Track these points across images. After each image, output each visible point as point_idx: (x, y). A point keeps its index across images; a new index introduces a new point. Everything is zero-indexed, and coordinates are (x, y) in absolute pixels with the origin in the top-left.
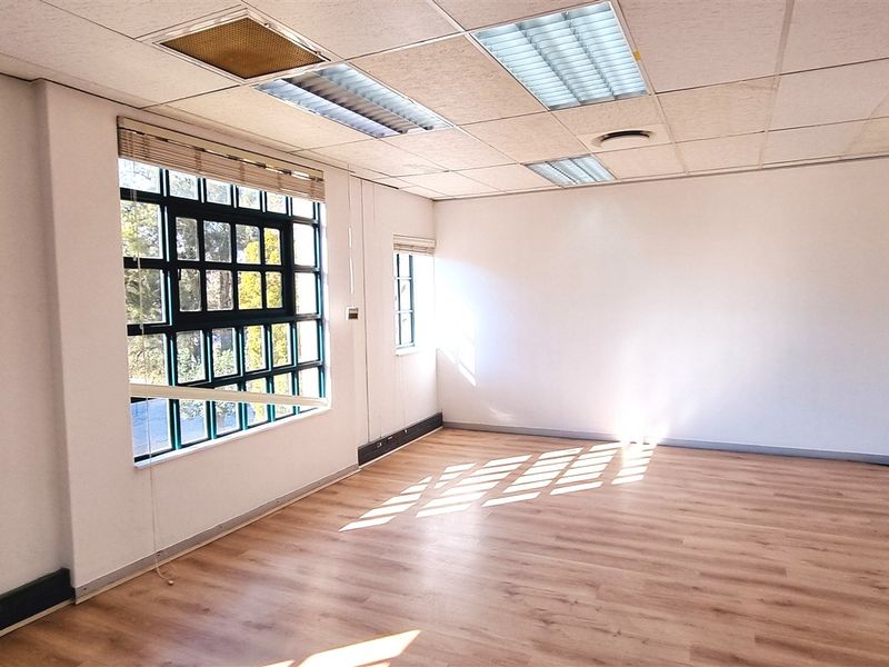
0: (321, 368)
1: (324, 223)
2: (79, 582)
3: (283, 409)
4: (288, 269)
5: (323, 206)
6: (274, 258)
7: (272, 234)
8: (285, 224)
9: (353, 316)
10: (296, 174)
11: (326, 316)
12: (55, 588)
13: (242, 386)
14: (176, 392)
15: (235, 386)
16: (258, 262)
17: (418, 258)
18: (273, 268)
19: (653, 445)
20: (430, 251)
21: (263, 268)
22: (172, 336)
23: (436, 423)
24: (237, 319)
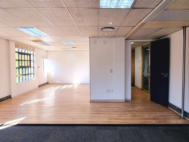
0: (34, 74)
1: (34, 55)
2: (12, 96)
3: (30, 79)
4: (30, 61)
5: (34, 52)
6: (29, 59)
7: (29, 56)
8: (30, 55)
9: (39, 67)
10: (31, 48)
11: (35, 67)
12: (9, 97)
13: (25, 75)
14: (19, 76)
15: (25, 76)
16: (27, 60)
17: (44, 59)
18: (29, 61)
19: (78, 84)
20: (47, 58)
21: (27, 61)
22: (19, 69)
23: (47, 83)
24: (25, 67)
